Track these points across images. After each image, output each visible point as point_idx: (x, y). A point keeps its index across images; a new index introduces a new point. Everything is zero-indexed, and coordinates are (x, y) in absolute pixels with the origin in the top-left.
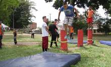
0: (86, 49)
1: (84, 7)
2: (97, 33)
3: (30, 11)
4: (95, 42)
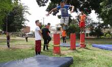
0: (79, 52)
1: (77, 12)
2: (89, 37)
3: (24, 15)
4: (88, 46)
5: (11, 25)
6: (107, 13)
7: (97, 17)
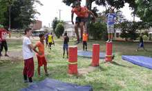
5: (15, 19)
6: (145, 14)
7: (132, 13)
